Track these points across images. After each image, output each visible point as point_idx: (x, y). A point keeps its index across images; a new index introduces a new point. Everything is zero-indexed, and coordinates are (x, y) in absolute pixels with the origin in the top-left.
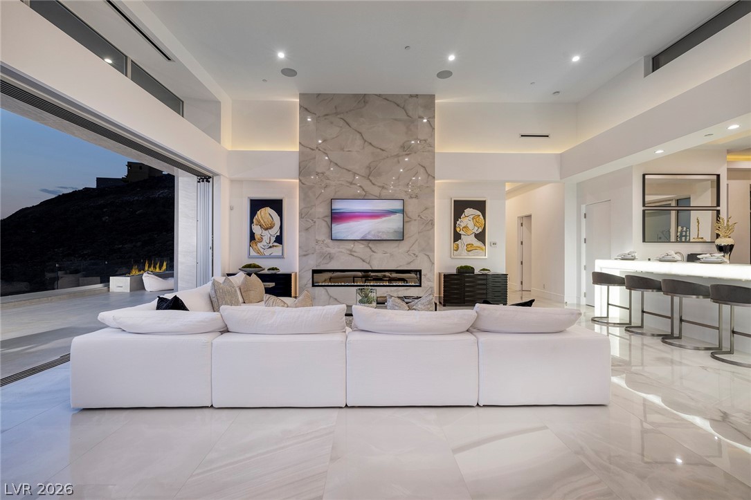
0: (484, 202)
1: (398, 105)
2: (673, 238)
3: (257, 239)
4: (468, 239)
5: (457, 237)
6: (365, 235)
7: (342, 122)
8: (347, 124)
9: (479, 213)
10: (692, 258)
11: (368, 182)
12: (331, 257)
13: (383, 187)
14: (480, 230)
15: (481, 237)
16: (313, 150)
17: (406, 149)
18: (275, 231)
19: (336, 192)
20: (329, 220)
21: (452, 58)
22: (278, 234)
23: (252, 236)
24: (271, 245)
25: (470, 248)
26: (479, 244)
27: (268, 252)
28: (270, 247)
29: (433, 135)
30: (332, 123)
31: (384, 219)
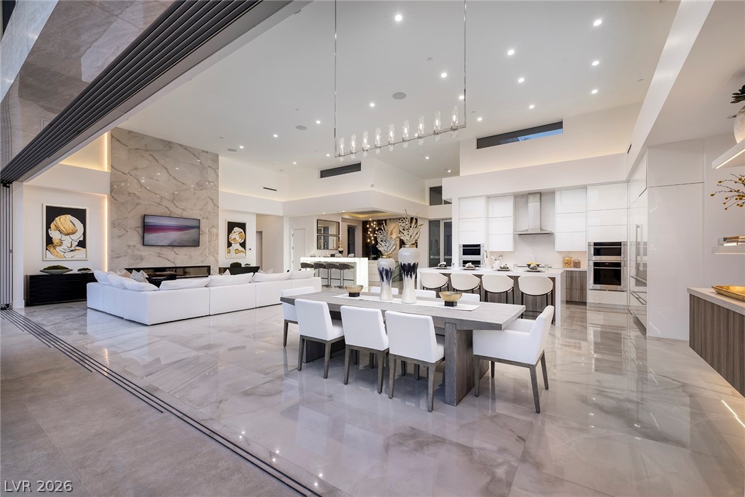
0: (245, 224)
1: (194, 155)
2: (322, 248)
3: (55, 243)
4: (236, 246)
5: (229, 245)
6: (172, 243)
7: (151, 158)
8: (156, 160)
9: (242, 231)
10: (333, 256)
11: (173, 205)
12: (142, 259)
13: (184, 210)
14: (243, 241)
15: (243, 245)
16: (125, 174)
17: (200, 186)
18: (78, 236)
19: (146, 210)
20: (140, 230)
21: (241, 147)
22: (82, 239)
23: (49, 241)
24: (73, 248)
25: (237, 251)
26: (243, 249)
27: (69, 255)
28: (72, 251)
29: (217, 180)
30: (142, 156)
31: (186, 231)
